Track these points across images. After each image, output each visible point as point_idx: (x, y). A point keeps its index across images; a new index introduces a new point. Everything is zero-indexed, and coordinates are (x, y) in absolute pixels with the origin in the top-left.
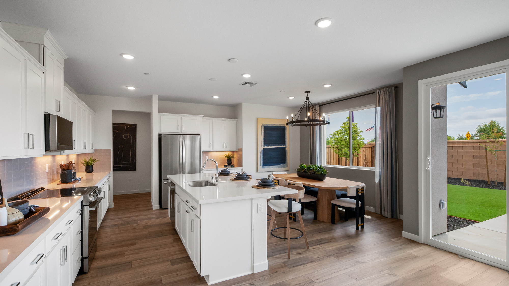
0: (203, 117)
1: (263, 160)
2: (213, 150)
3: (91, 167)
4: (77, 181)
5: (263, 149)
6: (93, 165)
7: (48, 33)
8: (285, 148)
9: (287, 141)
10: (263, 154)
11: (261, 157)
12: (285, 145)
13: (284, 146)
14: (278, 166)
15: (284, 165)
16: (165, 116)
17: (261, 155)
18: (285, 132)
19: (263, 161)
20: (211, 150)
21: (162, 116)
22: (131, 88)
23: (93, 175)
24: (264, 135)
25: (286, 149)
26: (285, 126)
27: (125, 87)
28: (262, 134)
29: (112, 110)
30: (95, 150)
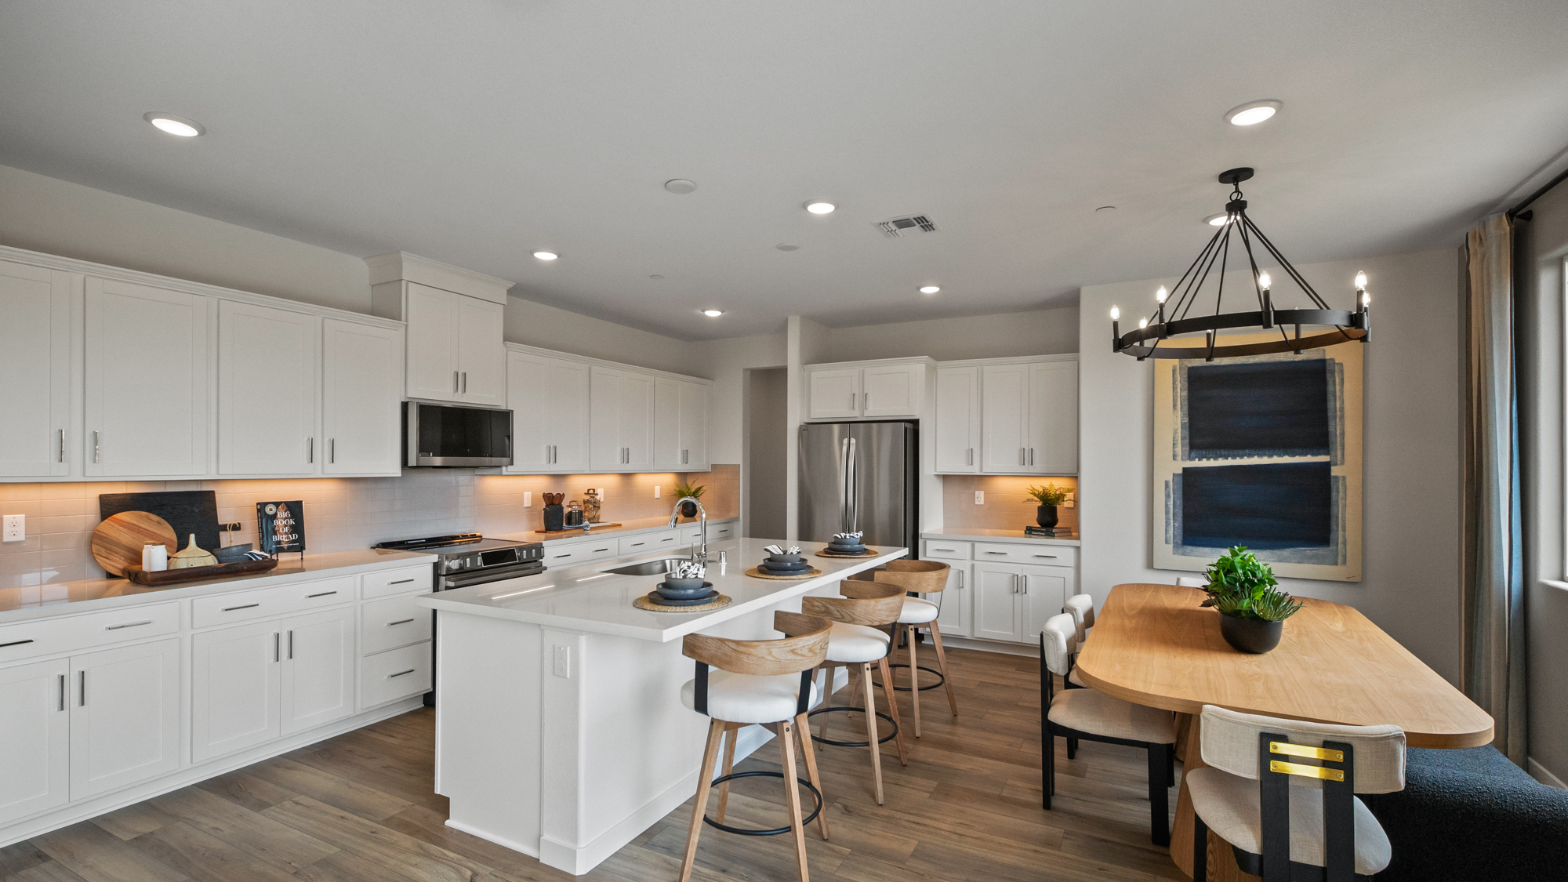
1: (1180, 518)
2: (981, 469)
4: (581, 531)
5: (1181, 471)
8: (1326, 467)
9: (1343, 434)
10: (1180, 492)
11: (1171, 507)
12: (1328, 454)
13: (1323, 458)
14: (1277, 552)
15: (1321, 551)
17: (1168, 496)
18: (1330, 388)
19: (1179, 524)
20: (974, 470)
21: (812, 373)
22: (713, 314)
23: (693, 521)
24: (1186, 408)
25: (1335, 471)
26: (1327, 357)
27: (699, 312)
28: (1175, 406)
29: (746, 370)
30: (714, 466)
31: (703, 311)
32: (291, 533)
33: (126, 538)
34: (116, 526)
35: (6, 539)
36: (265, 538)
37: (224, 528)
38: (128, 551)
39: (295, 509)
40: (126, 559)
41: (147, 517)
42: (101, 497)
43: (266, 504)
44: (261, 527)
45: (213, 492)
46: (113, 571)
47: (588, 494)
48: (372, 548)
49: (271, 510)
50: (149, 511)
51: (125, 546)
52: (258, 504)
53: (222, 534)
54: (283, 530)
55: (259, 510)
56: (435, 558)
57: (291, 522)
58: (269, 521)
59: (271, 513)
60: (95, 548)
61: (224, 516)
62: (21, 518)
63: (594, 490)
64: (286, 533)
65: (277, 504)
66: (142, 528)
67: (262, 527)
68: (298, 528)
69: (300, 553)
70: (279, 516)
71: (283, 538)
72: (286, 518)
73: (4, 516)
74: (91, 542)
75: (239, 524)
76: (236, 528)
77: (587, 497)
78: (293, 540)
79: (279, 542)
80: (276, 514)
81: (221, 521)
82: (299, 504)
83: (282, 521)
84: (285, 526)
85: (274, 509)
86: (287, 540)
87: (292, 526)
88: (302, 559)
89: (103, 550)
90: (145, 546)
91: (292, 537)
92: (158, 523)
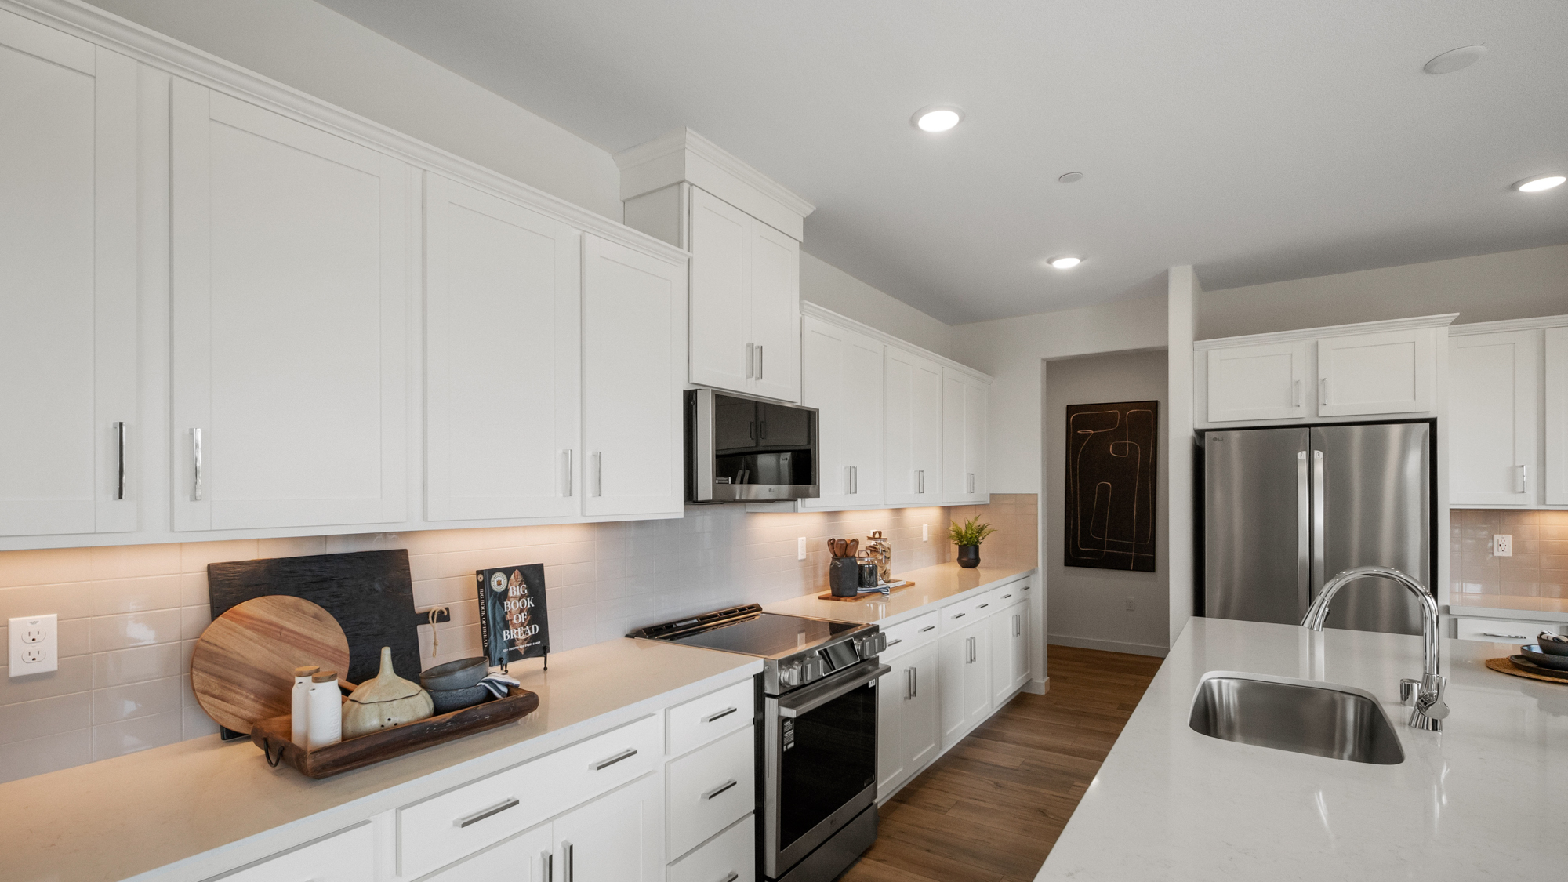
0: (1455, 322)
2: (1543, 499)
3: (972, 549)
4: (878, 596)
6: (981, 543)
7: (693, 139)
16: (1226, 353)
20: (1529, 501)
21: (1211, 353)
22: (1066, 264)
23: (978, 576)
27: (1044, 264)
29: (1043, 360)
30: (993, 496)
31: (1050, 261)
32: (529, 624)
33: (256, 652)
34: (239, 628)
35: (17, 669)
36: (492, 637)
37: (424, 618)
38: (262, 681)
39: (533, 577)
40: (259, 696)
41: (297, 608)
42: (211, 569)
43: (492, 572)
44: (484, 617)
45: (404, 552)
46: (234, 725)
47: (873, 538)
48: (627, 636)
49: (499, 583)
50: (299, 595)
51: (260, 672)
52: (479, 572)
53: (421, 629)
54: (517, 619)
55: (480, 585)
56: (756, 665)
57: (529, 603)
58: (498, 604)
59: (499, 589)
60: (198, 677)
61: (424, 598)
62: (48, 622)
63: (880, 533)
64: (522, 624)
65: (508, 572)
66: (288, 630)
67: (486, 616)
68: (538, 615)
69: (543, 658)
70: (511, 594)
71: (517, 633)
72: (522, 597)
73: (11, 620)
74: (192, 666)
75: (447, 609)
76: (443, 617)
77: (872, 543)
78: (533, 636)
79: (512, 642)
80: (507, 590)
81: (419, 607)
82: (538, 569)
83: (516, 606)
84: (521, 611)
85: (504, 582)
86: (524, 637)
87: (531, 611)
88: (545, 669)
89: (214, 682)
90: (298, 679)
91: (531, 629)
92: (316, 617)
